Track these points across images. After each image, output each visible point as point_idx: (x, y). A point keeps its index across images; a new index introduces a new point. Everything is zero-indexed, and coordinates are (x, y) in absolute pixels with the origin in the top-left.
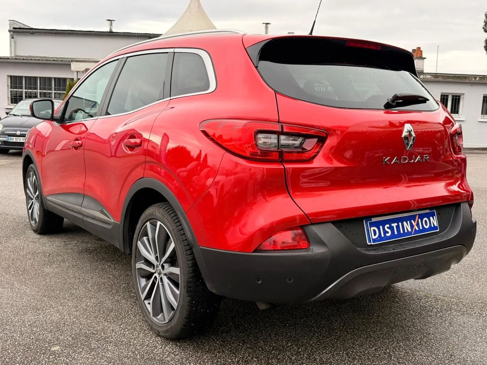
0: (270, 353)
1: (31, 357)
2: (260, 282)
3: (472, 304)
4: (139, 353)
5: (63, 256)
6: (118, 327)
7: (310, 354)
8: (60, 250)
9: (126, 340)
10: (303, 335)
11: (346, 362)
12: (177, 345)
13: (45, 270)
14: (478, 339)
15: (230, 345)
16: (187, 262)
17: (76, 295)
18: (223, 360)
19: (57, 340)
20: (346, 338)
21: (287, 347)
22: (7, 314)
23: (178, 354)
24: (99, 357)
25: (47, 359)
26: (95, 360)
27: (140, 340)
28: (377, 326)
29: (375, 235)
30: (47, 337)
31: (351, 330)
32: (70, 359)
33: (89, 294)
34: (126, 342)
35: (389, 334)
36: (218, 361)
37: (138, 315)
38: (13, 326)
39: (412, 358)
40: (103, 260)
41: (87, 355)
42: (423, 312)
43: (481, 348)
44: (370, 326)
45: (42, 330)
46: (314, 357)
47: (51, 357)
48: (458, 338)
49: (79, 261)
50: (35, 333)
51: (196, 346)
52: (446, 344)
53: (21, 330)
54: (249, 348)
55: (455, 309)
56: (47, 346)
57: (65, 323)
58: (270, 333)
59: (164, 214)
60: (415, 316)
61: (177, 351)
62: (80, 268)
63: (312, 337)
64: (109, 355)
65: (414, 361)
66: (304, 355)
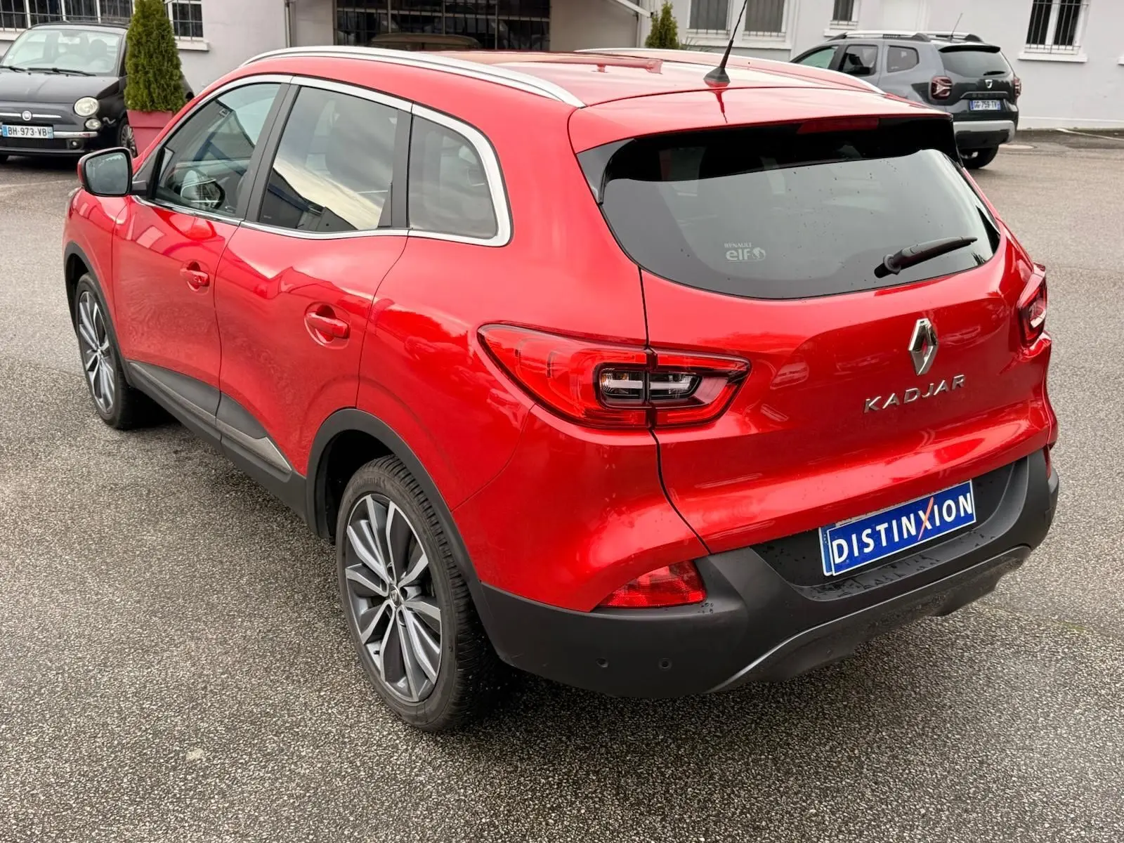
0: (623, 761)
1: (150, 778)
2: (605, 666)
3: (1039, 625)
4: (363, 763)
5: (178, 494)
6: (315, 695)
7: (701, 761)
8: (168, 476)
9: (334, 730)
10: (689, 713)
11: (771, 781)
12: (436, 742)
13: (145, 538)
14: (1041, 719)
15: (542, 741)
16: (455, 602)
17: (220, 607)
18: (530, 780)
19: (197, 730)
20: (775, 718)
21: (658, 744)
22: (84, 665)
23: (440, 766)
24: (285, 776)
25: (182, 784)
26: (277, 784)
27: (363, 730)
28: (839, 687)
29: (840, 555)
30: (174, 727)
31: (786, 698)
32: (227, 782)
33: (247, 605)
34: (334, 736)
35: (861, 709)
36: (519, 783)
37: (353, 663)
38: (101, 697)
39: (904, 770)
40: (266, 506)
41: (259, 770)
42: (936, 649)
43: (1044, 744)
44: (824, 685)
45: (162, 706)
46: (710, 770)
47: (189, 777)
48: (1000, 717)
49: (214, 509)
50: (148, 716)
51: (475, 744)
52: (973, 733)
53: (120, 707)
54: (581, 749)
55: (1002, 639)
56: (178, 748)
57: (206, 687)
58: (622, 709)
59: (403, 493)
60: (919, 659)
61: (439, 758)
62: (218, 530)
63: (707, 718)
64: (304, 770)
65: (906, 779)
66: (689, 763)
